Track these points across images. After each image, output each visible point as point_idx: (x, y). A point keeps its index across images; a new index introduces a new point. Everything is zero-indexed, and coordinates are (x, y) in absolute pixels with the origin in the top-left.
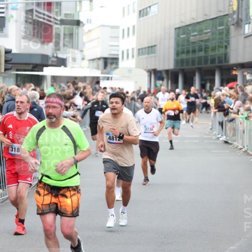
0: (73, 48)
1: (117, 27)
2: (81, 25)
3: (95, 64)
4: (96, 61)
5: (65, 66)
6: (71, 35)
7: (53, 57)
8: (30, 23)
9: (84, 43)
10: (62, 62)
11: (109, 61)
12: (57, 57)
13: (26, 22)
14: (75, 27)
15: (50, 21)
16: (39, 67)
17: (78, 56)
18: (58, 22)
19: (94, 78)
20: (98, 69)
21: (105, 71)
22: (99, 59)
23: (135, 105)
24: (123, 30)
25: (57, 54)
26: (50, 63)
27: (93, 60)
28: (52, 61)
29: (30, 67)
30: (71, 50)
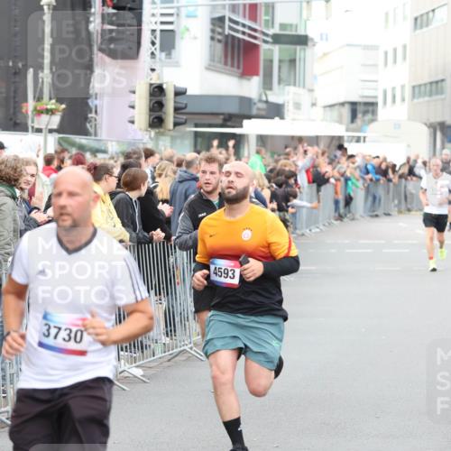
0: (295, 85)
1: (375, 48)
2: (310, 43)
3: (335, 112)
4: (336, 107)
5: (282, 118)
6: (293, 62)
7: (260, 101)
8: (219, 41)
9: (315, 77)
10: (276, 111)
11: (360, 109)
12: (267, 102)
13: (212, 38)
14: (298, 47)
15: (255, 38)
16: (233, 119)
17: (305, 98)
18: (269, 39)
19: (333, 138)
20: (340, 122)
21: (354, 126)
22: (343, 104)
23: (405, 187)
24: (386, 53)
25: (266, 95)
26: (254, 112)
27: (332, 106)
28: (258, 109)
29: (219, 120)
30: (292, 89)
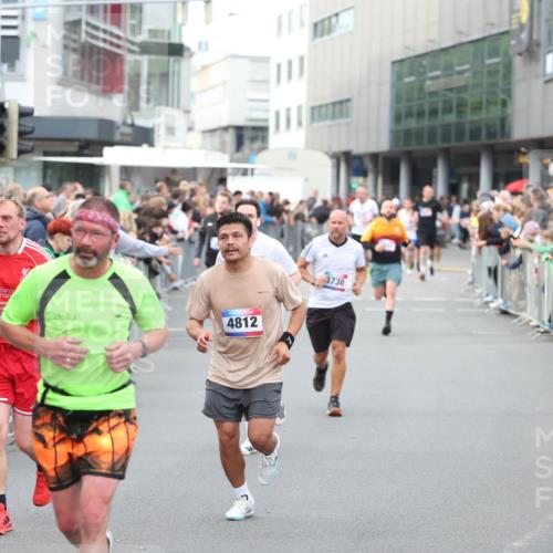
0: (167, 104)
1: (266, 60)
2: (186, 54)
3: (216, 139)
4: (218, 133)
5: (151, 144)
7: (125, 124)
9: (192, 95)
10: (143, 136)
11: (247, 134)
12: (133, 125)
14: (172, 59)
16: (93, 146)
17: (180, 122)
19: (213, 171)
21: (239, 155)
22: (226, 129)
24: (279, 66)
25: (132, 117)
26: (117, 137)
27: (212, 131)
28: (122, 134)
29: (74, 147)
30: (163, 110)
